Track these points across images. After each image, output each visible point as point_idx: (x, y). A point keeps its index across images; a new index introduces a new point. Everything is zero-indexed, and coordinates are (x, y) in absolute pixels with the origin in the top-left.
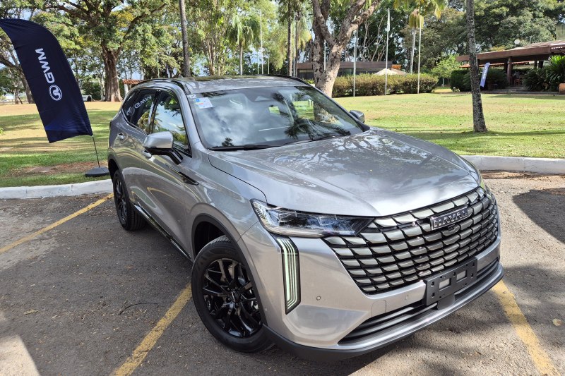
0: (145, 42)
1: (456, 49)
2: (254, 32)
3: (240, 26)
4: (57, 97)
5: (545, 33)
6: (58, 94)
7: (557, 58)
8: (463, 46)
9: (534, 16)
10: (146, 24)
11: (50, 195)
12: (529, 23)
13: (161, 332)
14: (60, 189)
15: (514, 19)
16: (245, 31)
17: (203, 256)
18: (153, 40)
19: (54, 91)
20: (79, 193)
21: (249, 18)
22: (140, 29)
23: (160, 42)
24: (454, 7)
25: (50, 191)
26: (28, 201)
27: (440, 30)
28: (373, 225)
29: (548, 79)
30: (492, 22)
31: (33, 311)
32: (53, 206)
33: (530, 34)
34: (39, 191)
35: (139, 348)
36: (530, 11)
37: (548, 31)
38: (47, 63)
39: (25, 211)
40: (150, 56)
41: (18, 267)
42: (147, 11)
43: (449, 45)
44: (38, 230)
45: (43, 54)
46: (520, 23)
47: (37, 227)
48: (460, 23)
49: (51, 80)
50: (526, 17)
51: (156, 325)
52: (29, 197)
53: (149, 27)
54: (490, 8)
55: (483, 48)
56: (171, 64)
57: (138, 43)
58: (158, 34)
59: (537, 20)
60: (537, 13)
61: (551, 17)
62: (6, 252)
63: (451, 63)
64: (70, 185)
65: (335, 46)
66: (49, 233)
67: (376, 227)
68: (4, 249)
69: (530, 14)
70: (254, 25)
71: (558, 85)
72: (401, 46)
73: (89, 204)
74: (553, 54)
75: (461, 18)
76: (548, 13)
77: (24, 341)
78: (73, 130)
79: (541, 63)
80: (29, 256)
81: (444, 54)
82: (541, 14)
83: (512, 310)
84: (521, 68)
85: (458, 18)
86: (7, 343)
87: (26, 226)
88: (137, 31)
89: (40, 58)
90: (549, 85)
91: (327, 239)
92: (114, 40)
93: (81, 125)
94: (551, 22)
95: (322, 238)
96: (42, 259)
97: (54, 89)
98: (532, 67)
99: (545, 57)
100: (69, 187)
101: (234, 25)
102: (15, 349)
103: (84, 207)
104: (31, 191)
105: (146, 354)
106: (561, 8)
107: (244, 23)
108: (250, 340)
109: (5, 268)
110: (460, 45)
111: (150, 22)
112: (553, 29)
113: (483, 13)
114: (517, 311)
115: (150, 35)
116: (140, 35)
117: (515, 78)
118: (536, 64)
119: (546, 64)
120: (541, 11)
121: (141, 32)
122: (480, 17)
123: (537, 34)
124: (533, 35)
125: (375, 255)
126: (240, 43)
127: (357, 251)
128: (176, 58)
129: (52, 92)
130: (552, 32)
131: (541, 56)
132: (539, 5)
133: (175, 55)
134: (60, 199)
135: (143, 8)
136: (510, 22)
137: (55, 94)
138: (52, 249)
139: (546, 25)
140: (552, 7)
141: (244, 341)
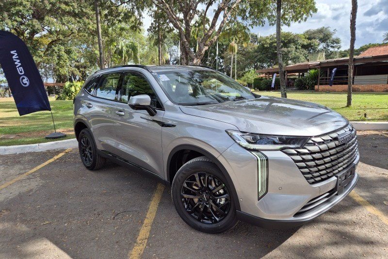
0: (59, 57)
1: (254, 66)
2: (134, 52)
3: (125, 48)
4: (26, 84)
5: (302, 58)
6: (27, 82)
7: (312, 71)
8: (257, 65)
9: (296, 48)
10: (60, 46)
11: (22, 152)
12: (293, 52)
13: (150, 227)
14: (30, 147)
15: (285, 49)
16: (127, 52)
17: (183, 172)
18: (66, 56)
19: (24, 80)
20: (44, 150)
21: (130, 44)
22: (56, 49)
23: (70, 57)
24: (252, 42)
25: (22, 149)
26: (7, 156)
27: (244, 55)
28: (311, 141)
29: (308, 83)
30: (274, 51)
31: (48, 222)
32: (27, 158)
33: (294, 58)
34: (14, 149)
35: (139, 238)
36: (294, 45)
37: (304, 57)
38: (19, 61)
39: (7, 163)
40: (63, 66)
41: (21, 196)
42: (61, 37)
43: (250, 64)
44: (23, 173)
45: (16, 54)
46: (289, 52)
47: (21, 172)
48: (256, 51)
49: (21, 72)
50: (292, 49)
51: (143, 223)
52: (7, 153)
53: (62, 48)
54: (272, 43)
55: (269, 66)
56: (75, 72)
57: (56, 58)
58: (69, 52)
59: (298, 50)
60: (298, 46)
61: (305, 49)
62: (6, 188)
63: (252, 75)
64: (37, 144)
65: (195, 59)
66: (33, 174)
67: (312, 142)
68: (3, 187)
69: (294, 47)
70: (134, 48)
71: (314, 87)
72: (222, 64)
73: (53, 156)
74: (310, 69)
75: (256, 48)
76: (304, 46)
77: (51, 241)
78: (36, 107)
79: (303, 75)
80: (25, 189)
81: (247, 70)
82: (300, 47)
83: (359, 199)
84: (292, 77)
85: (254, 48)
86: (39, 243)
87: (12, 171)
88: (54, 50)
89: (14, 57)
90: (309, 87)
91: (284, 151)
92: (37, 56)
93: (43, 103)
94: (306, 51)
95: (281, 150)
96: (37, 191)
97: (23, 78)
98: (297, 77)
99: (306, 70)
100: (36, 146)
101: (120, 47)
102: (46, 246)
103: (51, 158)
104: (8, 149)
105: (146, 241)
106: (310, 44)
107: (127, 47)
108: (219, 225)
109: (10, 198)
110: (256, 64)
111: (63, 44)
112: (307, 56)
113: (268, 46)
114: (361, 199)
115: (63, 53)
116: (56, 53)
117: (290, 82)
118: (299, 75)
119: (306, 74)
120: (300, 45)
121: (56, 50)
122: (267, 48)
123: (298, 58)
124: (295, 59)
125: (314, 159)
126: (125, 59)
127: (304, 157)
128: (79, 69)
129: (22, 80)
130: (306, 57)
131: (303, 70)
132: (299, 42)
133: (78, 67)
134: (31, 154)
135: (58, 35)
136: (283, 51)
137: (25, 82)
138: (41, 184)
139: (303, 53)
140: (305, 43)
141: (214, 225)
